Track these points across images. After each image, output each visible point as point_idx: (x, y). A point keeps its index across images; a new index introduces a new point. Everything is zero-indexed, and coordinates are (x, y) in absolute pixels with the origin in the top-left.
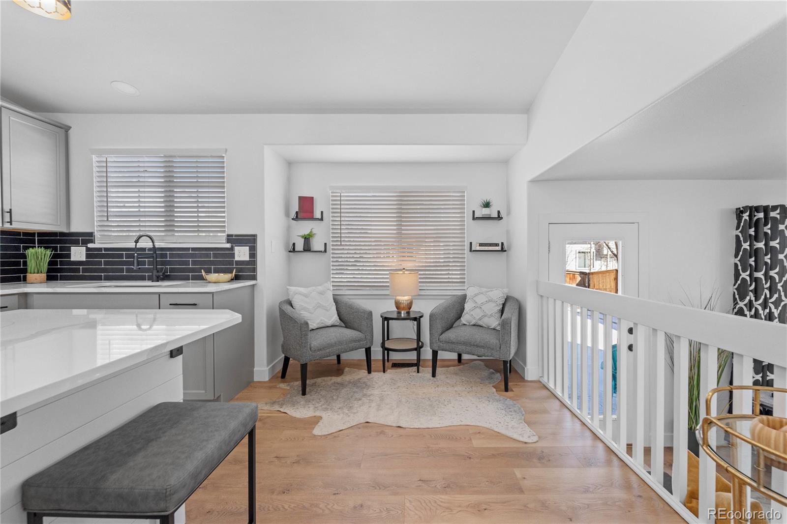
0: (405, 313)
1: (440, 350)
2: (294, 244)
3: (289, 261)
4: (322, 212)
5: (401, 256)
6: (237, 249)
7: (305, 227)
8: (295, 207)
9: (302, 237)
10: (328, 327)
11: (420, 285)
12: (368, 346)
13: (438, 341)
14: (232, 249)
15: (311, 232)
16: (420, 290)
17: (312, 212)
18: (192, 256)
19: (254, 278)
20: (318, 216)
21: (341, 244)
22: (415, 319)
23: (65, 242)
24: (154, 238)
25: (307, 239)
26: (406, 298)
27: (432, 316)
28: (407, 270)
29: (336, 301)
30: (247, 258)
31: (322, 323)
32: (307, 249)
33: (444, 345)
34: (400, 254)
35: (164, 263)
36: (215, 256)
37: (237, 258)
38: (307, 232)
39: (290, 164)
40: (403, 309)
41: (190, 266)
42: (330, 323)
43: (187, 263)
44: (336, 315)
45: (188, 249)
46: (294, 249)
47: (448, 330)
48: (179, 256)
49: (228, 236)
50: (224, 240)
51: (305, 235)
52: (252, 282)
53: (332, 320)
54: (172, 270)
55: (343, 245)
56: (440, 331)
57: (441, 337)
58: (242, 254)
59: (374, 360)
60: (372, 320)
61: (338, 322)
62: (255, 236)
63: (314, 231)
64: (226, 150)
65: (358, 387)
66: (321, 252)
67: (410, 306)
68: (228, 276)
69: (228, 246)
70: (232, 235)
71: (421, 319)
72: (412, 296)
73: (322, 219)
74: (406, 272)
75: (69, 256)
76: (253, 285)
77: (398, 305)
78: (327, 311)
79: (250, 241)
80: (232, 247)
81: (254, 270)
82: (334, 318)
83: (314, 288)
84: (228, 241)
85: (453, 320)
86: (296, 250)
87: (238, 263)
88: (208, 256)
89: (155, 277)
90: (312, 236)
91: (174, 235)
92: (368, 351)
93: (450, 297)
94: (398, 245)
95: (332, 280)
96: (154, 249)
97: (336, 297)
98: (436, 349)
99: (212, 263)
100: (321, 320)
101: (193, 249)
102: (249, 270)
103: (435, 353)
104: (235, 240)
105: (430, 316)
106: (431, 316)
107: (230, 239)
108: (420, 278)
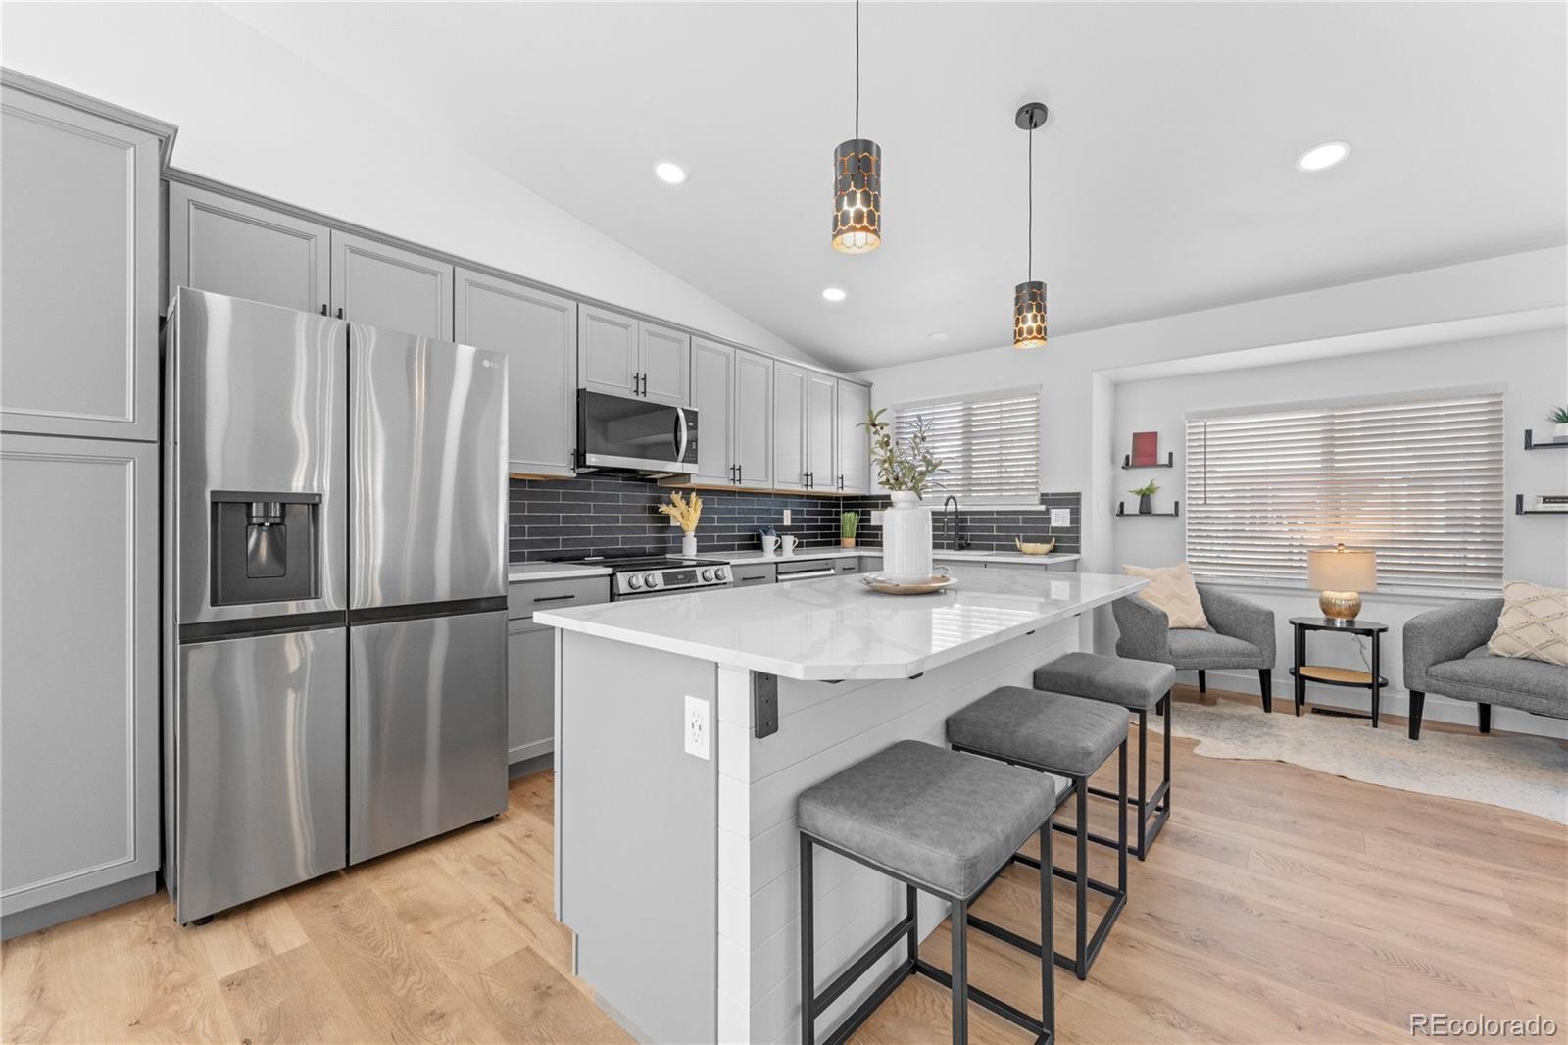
0: (1344, 620)
1: (1429, 692)
2: (1122, 504)
3: (1115, 528)
4: (1171, 454)
5: (1331, 523)
6: (1053, 512)
7: (1142, 478)
8: (1127, 449)
9: (1138, 493)
10: (1189, 629)
11: (1379, 575)
12: (1265, 667)
13: (1424, 675)
14: (1047, 512)
15: (1152, 484)
16: (1379, 584)
17: (1154, 454)
18: (997, 521)
19: (1077, 550)
20: (1163, 459)
21: (1205, 504)
22: (1368, 633)
23: (866, 505)
24: (958, 500)
25: (1146, 497)
26: (1346, 595)
27: (1410, 632)
28: (1347, 548)
29: (1201, 593)
30: (1067, 524)
31: (1181, 622)
32: (1146, 510)
33: (1440, 683)
34: (1329, 519)
35: (963, 529)
36: (1025, 520)
37: (1054, 524)
38: (1144, 486)
39: (1117, 387)
40: (1339, 614)
41: (995, 534)
42: (1192, 623)
43: (990, 529)
44: (1203, 614)
45: (992, 512)
46: (1122, 511)
47: (1451, 659)
48: (981, 520)
49: (1042, 495)
50: (1036, 499)
51: (1141, 490)
52: (1074, 556)
53: (1196, 619)
54: (973, 538)
55: (1209, 504)
56: (1431, 658)
57: (1433, 668)
58: (1060, 518)
59: (1277, 699)
60: (1274, 626)
61: (1205, 624)
62: (1079, 494)
63: (1156, 484)
64: (1041, 386)
65: (1250, 723)
66: (1172, 515)
67: (1354, 610)
68: (1046, 547)
69: (1043, 508)
70: (1047, 495)
71: (1381, 634)
72: (1360, 593)
73: (1170, 465)
74: (1346, 551)
75: (869, 520)
76: (1076, 560)
77: (1326, 606)
78: (1188, 604)
79: (1072, 501)
80: (1047, 509)
81: (1077, 540)
82: (1200, 618)
83: (1164, 568)
84: (1042, 502)
85: (1467, 646)
86: (1125, 512)
87: (1055, 530)
88: (1016, 521)
89: (957, 545)
90: (1153, 492)
91: (970, 496)
92: (1265, 676)
93: (1455, 602)
94: (1326, 503)
95: (1188, 559)
96: (957, 512)
97: (1200, 586)
98: (1419, 688)
99: (1021, 529)
100: (1179, 617)
101: (998, 513)
102: (1070, 540)
103: (1417, 699)
104: (1051, 500)
105: (1405, 629)
106: (1408, 630)
107: (1045, 499)
108: (1378, 563)
